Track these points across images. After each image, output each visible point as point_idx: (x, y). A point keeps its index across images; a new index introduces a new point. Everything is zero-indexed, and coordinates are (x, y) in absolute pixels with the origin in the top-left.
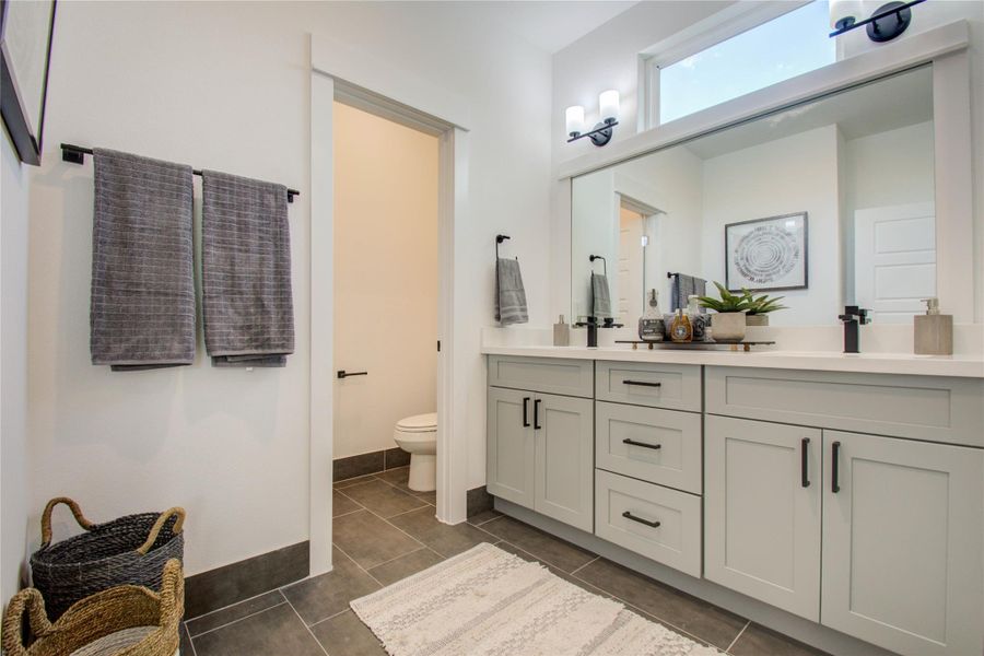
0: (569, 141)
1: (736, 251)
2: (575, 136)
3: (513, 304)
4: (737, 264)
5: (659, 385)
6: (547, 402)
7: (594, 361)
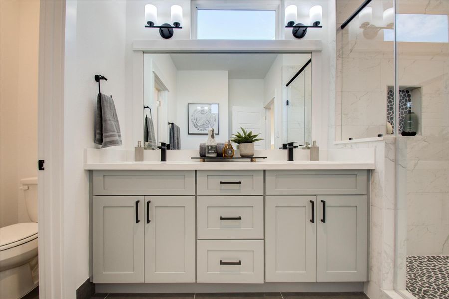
0: (146, 27)
1: (192, 116)
2: (151, 25)
3: (114, 131)
4: (192, 121)
5: (240, 183)
6: (155, 201)
7: (196, 171)
